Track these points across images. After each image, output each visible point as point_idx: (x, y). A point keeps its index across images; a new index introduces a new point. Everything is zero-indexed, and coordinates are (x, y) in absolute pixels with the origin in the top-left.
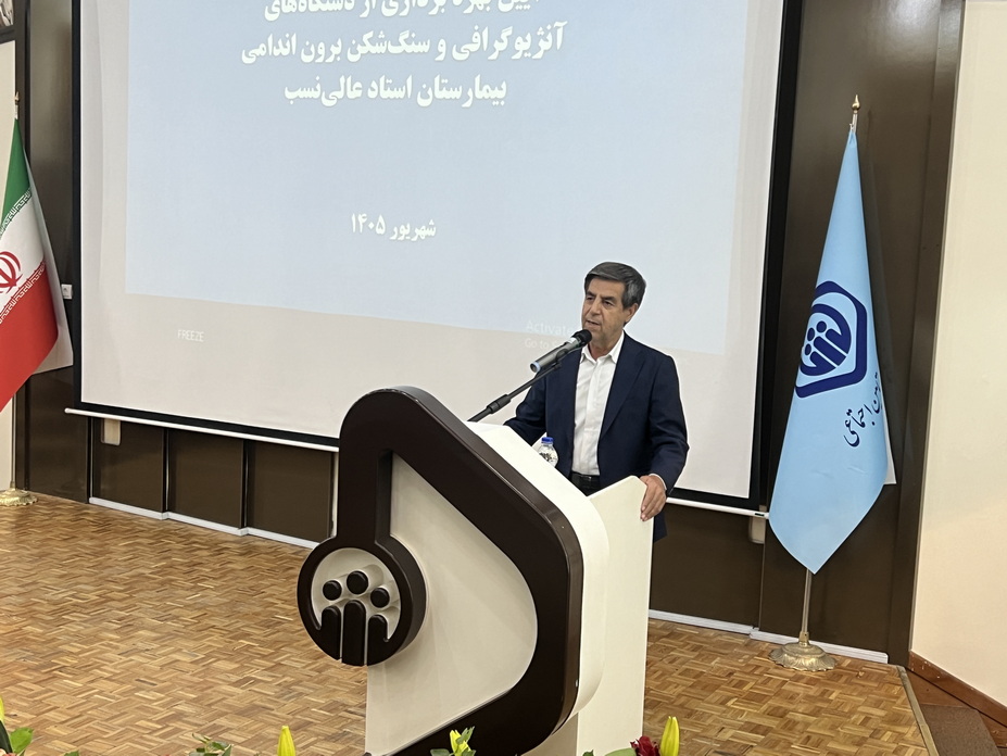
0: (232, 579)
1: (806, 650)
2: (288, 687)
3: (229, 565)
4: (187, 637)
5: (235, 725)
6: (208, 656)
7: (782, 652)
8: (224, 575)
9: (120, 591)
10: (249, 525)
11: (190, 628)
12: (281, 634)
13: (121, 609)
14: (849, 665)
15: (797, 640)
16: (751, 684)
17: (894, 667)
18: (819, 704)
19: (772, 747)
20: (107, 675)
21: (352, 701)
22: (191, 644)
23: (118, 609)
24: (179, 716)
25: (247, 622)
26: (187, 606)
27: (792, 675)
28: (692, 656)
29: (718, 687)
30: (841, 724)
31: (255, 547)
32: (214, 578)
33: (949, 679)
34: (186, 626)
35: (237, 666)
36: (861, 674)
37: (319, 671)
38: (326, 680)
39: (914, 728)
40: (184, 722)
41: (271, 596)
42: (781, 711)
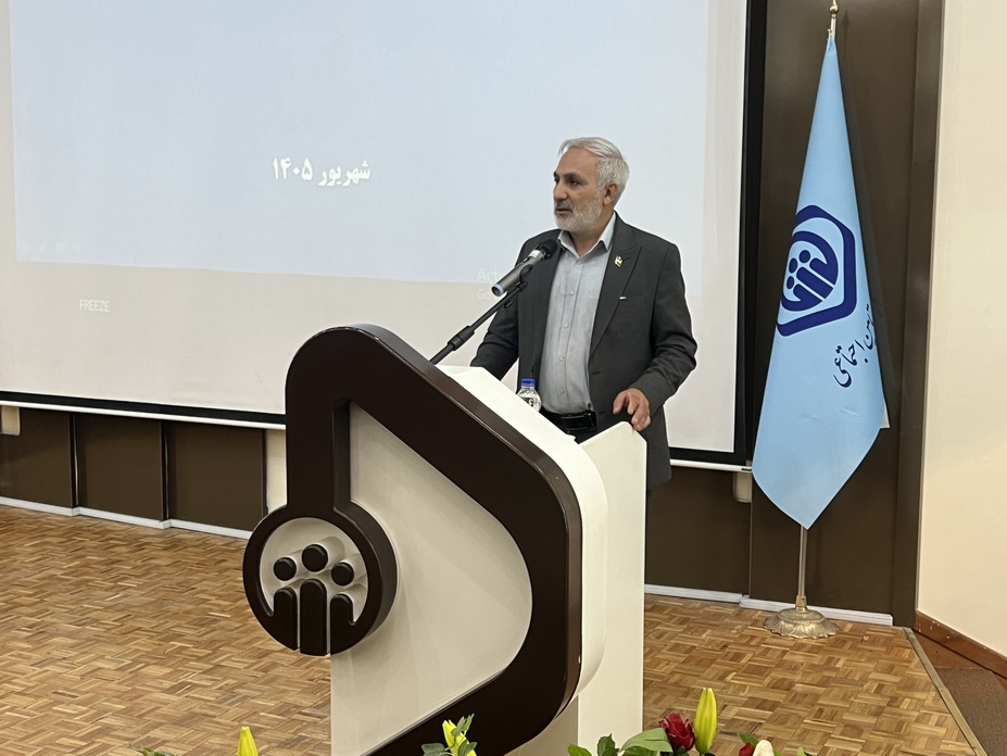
0: (158, 576)
1: (805, 616)
2: (230, 692)
3: (153, 561)
4: (111, 642)
5: (171, 736)
6: (135, 662)
7: (778, 619)
8: (148, 572)
9: (29, 596)
10: (173, 517)
11: (113, 631)
12: (218, 632)
13: (32, 615)
14: (851, 630)
15: (793, 606)
16: (750, 655)
17: (900, 628)
18: (827, 674)
19: (783, 723)
20: (19, 689)
21: (306, 702)
22: (114, 649)
23: (27, 615)
24: (106, 731)
25: (179, 622)
26: (107, 608)
27: (792, 644)
28: (679, 629)
29: (713, 661)
30: (855, 694)
31: (180, 540)
32: (136, 576)
33: (960, 638)
34: (108, 629)
35: (169, 670)
36: (866, 638)
37: (265, 670)
38: (274, 679)
39: (933, 693)
40: (112, 736)
41: (202, 592)
42: (786, 683)
